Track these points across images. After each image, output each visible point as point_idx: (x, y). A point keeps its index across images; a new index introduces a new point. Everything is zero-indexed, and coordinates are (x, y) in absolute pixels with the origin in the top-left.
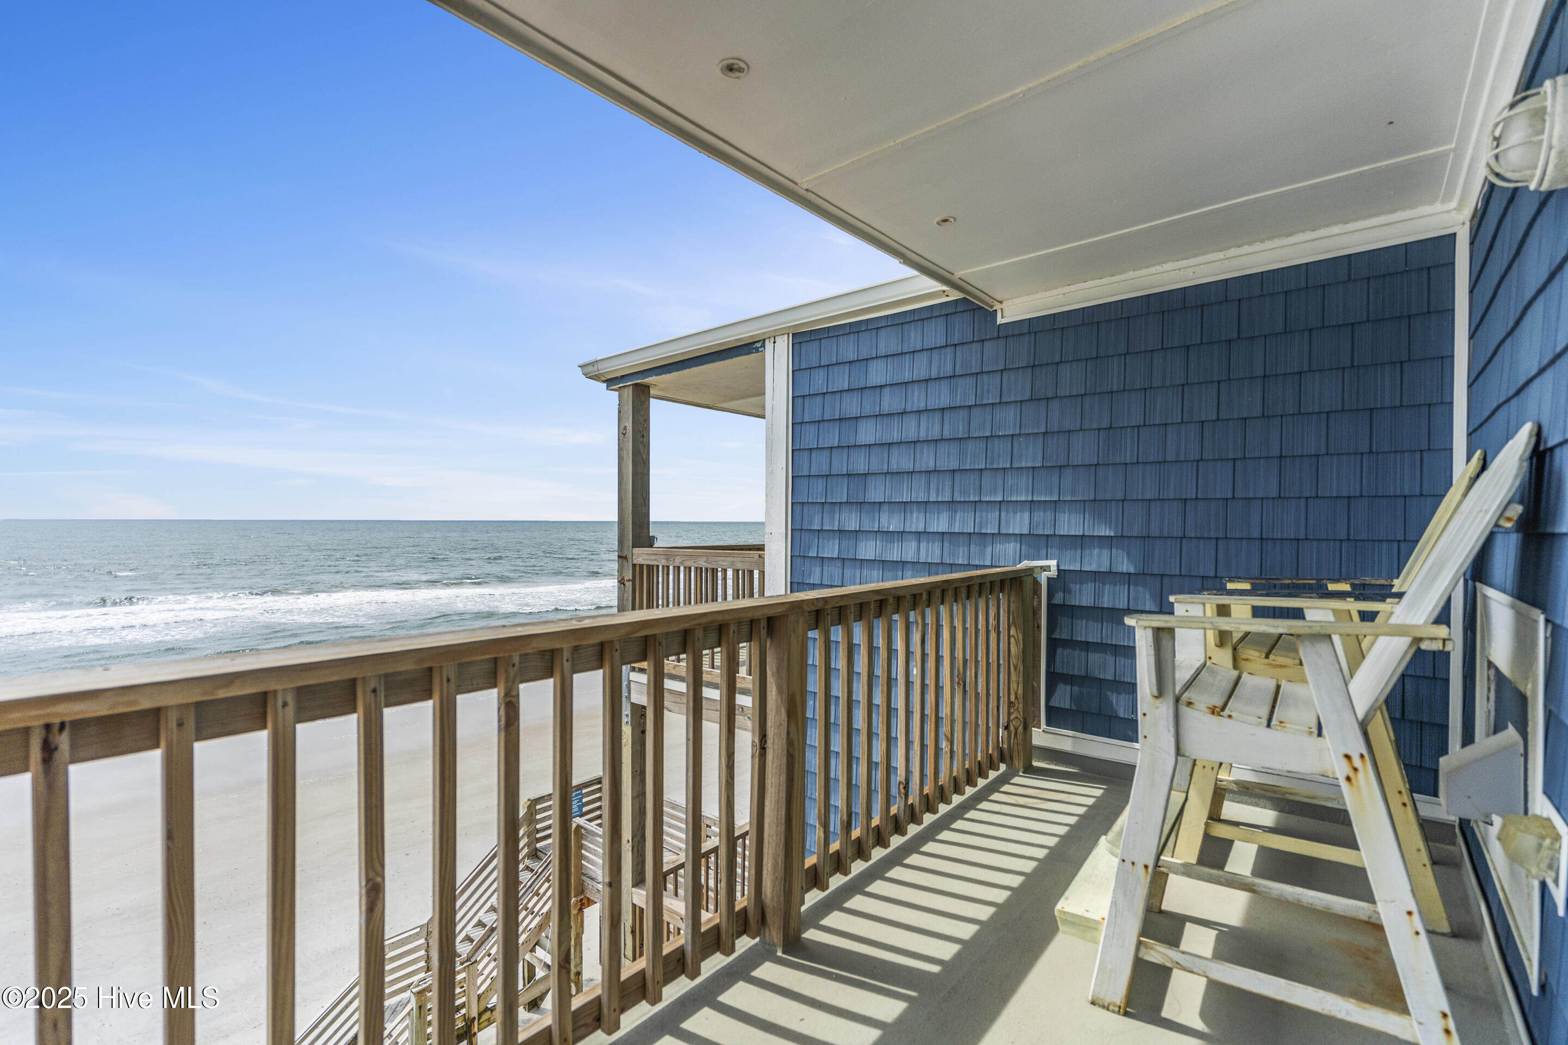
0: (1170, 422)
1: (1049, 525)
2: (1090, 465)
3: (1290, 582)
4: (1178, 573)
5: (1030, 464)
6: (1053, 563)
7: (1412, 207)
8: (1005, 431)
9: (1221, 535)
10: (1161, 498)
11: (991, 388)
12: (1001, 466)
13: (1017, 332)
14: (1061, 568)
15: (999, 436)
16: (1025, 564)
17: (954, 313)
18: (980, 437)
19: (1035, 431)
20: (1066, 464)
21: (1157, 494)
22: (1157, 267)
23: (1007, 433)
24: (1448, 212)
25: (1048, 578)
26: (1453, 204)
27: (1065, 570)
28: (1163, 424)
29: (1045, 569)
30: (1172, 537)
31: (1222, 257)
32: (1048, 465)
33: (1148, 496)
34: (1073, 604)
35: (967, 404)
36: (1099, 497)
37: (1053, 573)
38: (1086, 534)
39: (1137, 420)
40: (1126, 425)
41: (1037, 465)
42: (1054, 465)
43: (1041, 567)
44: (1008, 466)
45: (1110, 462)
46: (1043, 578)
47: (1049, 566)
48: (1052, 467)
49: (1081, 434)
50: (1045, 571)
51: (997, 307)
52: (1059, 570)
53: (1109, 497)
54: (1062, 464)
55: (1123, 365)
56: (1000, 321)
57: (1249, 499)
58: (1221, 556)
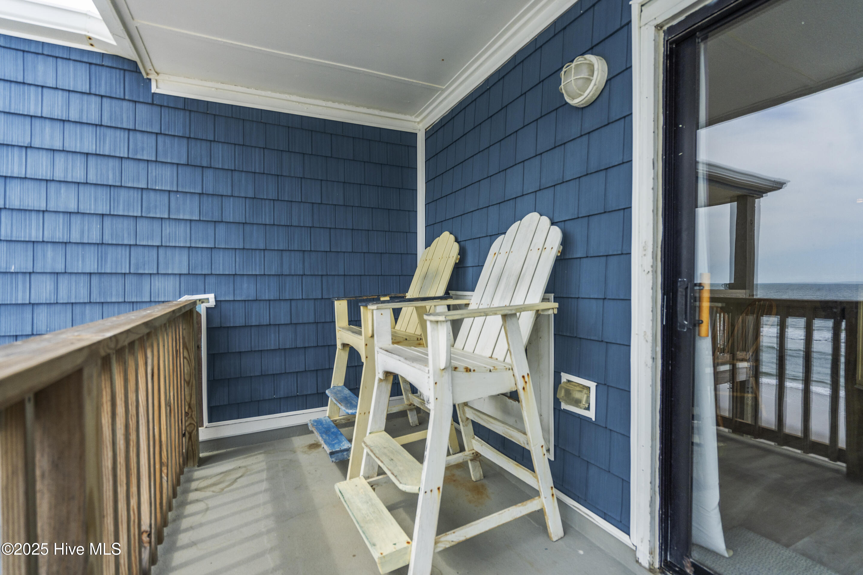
0: (294, 200)
1: (206, 267)
2: (239, 223)
3: (366, 298)
4: (301, 298)
5: (187, 217)
6: (211, 297)
7: (405, 114)
8: (162, 185)
9: (325, 273)
10: (290, 249)
11: (145, 145)
12: (158, 216)
13: (171, 105)
14: (218, 299)
15: (155, 190)
16: (186, 298)
17: (99, 65)
18: (134, 188)
19: (192, 191)
20: (220, 220)
21: (287, 247)
22: (287, 96)
23: (163, 188)
24: (415, 122)
25: (208, 309)
26: (418, 120)
27: (221, 301)
28: (289, 201)
29: (202, 301)
30: (296, 275)
31: (324, 105)
32: (204, 219)
33: (281, 248)
34: (228, 326)
35: (118, 155)
36: (247, 247)
37: (212, 303)
38: (238, 273)
39: (272, 195)
40: (265, 198)
41: (194, 218)
42: (210, 220)
43: (200, 300)
44: (166, 216)
45: (255, 222)
46: (202, 309)
47: (208, 299)
48: (208, 221)
49: (232, 199)
50: (202, 302)
51: (152, 76)
52: (216, 301)
53: (254, 247)
54: (217, 220)
55: (262, 155)
56: (154, 89)
57: (338, 252)
58: (324, 286)
